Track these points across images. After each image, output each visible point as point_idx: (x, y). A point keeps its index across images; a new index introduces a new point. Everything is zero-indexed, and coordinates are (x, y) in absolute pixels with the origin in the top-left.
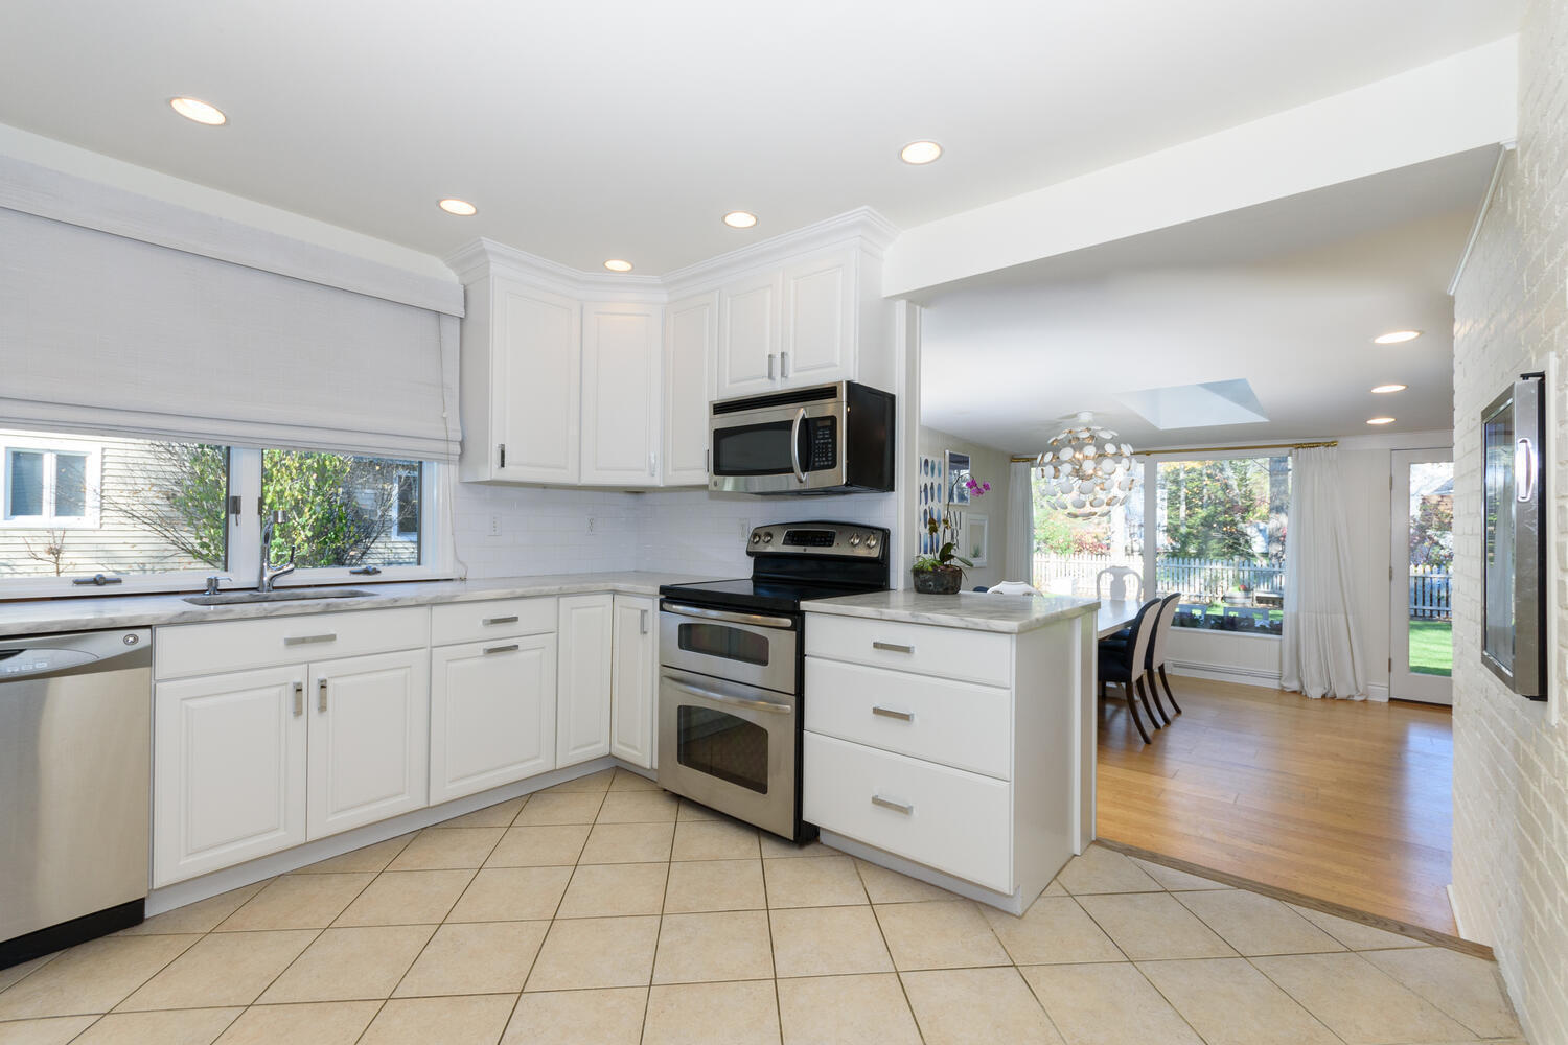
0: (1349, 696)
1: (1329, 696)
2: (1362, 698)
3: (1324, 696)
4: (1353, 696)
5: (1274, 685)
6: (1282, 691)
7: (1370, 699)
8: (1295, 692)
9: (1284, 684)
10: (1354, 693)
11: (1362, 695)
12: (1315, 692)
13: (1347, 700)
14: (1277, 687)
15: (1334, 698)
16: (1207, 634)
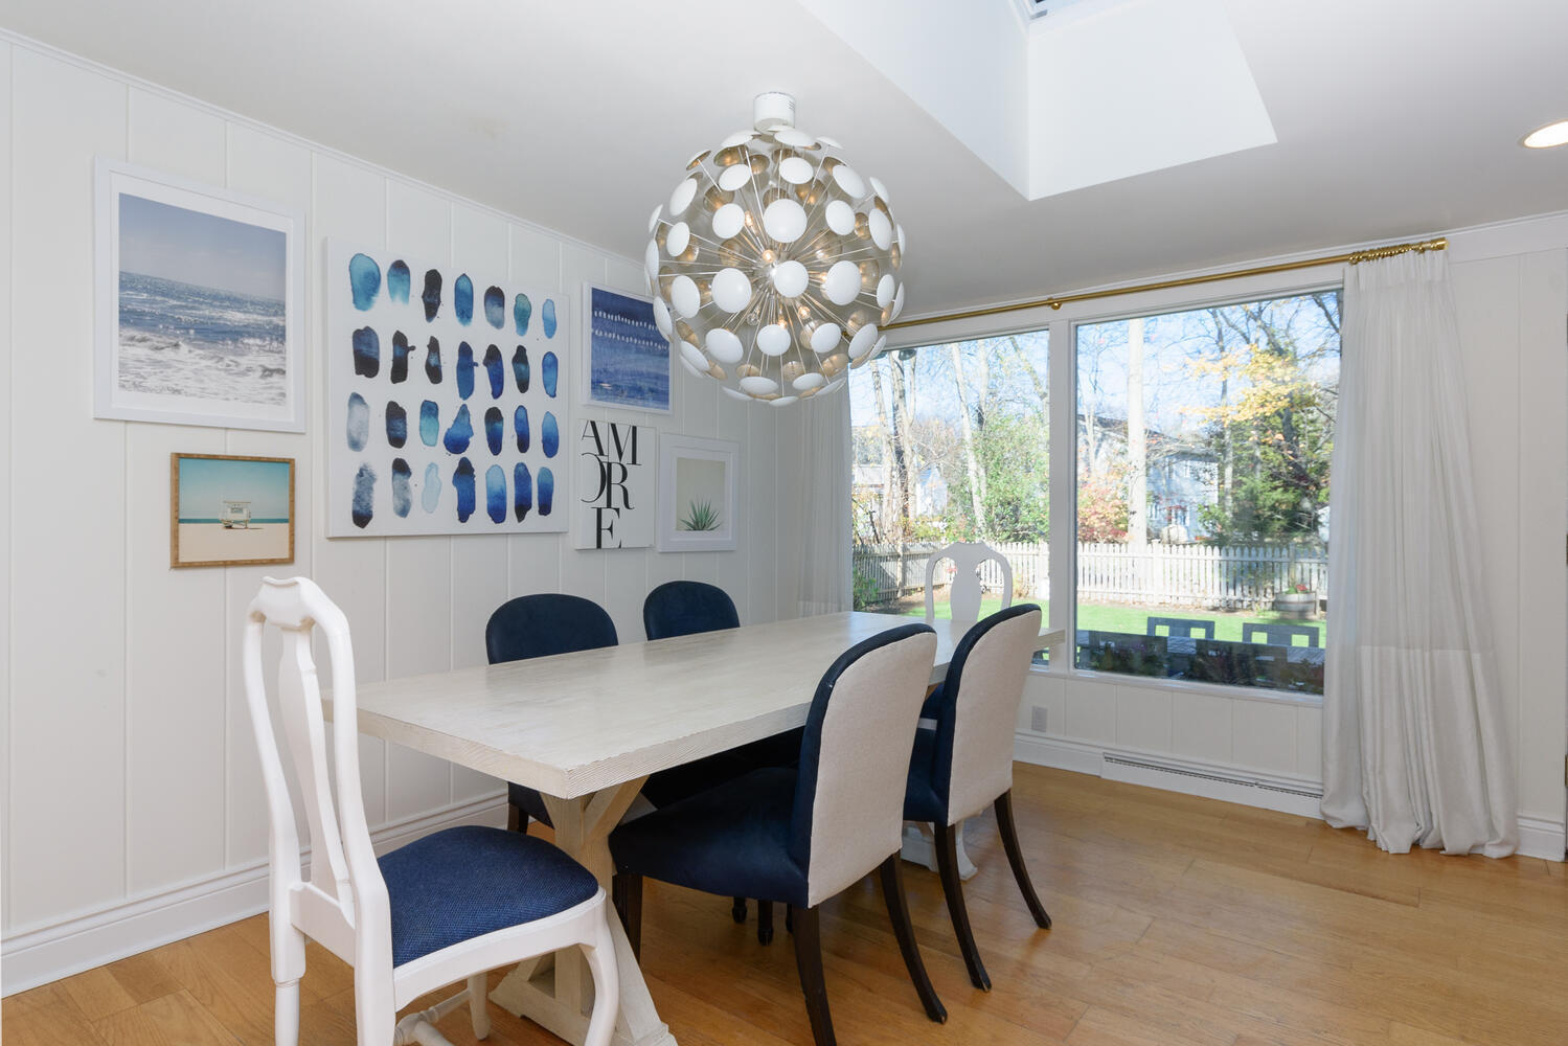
0: (1473, 847)
1: (1426, 844)
2: (1505, 852)
3: (1416, 845)
4: (1483, 846)
5: (1308, 809)
6: (1323, 827)
7: (1524, 852)
8: (1351, 830)
9: (1329, 811)
10: (1484, 837)
11: (1502, 844)
12: (1394, 838)
13: (1470, 858)
14: (1316, 815)
15: (1438, 849)
16: (1172, 690)
